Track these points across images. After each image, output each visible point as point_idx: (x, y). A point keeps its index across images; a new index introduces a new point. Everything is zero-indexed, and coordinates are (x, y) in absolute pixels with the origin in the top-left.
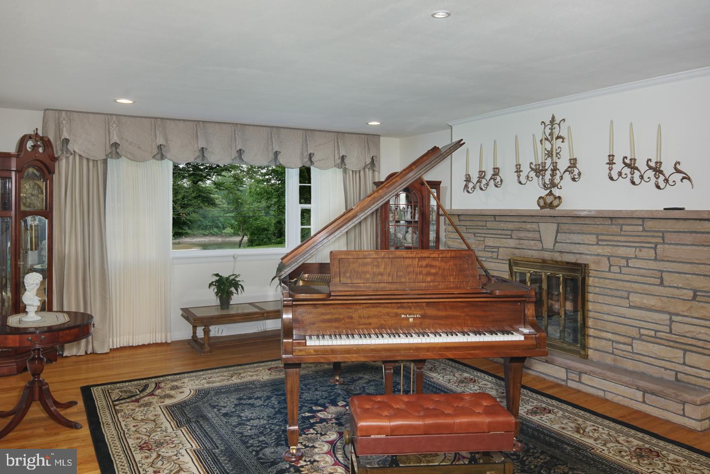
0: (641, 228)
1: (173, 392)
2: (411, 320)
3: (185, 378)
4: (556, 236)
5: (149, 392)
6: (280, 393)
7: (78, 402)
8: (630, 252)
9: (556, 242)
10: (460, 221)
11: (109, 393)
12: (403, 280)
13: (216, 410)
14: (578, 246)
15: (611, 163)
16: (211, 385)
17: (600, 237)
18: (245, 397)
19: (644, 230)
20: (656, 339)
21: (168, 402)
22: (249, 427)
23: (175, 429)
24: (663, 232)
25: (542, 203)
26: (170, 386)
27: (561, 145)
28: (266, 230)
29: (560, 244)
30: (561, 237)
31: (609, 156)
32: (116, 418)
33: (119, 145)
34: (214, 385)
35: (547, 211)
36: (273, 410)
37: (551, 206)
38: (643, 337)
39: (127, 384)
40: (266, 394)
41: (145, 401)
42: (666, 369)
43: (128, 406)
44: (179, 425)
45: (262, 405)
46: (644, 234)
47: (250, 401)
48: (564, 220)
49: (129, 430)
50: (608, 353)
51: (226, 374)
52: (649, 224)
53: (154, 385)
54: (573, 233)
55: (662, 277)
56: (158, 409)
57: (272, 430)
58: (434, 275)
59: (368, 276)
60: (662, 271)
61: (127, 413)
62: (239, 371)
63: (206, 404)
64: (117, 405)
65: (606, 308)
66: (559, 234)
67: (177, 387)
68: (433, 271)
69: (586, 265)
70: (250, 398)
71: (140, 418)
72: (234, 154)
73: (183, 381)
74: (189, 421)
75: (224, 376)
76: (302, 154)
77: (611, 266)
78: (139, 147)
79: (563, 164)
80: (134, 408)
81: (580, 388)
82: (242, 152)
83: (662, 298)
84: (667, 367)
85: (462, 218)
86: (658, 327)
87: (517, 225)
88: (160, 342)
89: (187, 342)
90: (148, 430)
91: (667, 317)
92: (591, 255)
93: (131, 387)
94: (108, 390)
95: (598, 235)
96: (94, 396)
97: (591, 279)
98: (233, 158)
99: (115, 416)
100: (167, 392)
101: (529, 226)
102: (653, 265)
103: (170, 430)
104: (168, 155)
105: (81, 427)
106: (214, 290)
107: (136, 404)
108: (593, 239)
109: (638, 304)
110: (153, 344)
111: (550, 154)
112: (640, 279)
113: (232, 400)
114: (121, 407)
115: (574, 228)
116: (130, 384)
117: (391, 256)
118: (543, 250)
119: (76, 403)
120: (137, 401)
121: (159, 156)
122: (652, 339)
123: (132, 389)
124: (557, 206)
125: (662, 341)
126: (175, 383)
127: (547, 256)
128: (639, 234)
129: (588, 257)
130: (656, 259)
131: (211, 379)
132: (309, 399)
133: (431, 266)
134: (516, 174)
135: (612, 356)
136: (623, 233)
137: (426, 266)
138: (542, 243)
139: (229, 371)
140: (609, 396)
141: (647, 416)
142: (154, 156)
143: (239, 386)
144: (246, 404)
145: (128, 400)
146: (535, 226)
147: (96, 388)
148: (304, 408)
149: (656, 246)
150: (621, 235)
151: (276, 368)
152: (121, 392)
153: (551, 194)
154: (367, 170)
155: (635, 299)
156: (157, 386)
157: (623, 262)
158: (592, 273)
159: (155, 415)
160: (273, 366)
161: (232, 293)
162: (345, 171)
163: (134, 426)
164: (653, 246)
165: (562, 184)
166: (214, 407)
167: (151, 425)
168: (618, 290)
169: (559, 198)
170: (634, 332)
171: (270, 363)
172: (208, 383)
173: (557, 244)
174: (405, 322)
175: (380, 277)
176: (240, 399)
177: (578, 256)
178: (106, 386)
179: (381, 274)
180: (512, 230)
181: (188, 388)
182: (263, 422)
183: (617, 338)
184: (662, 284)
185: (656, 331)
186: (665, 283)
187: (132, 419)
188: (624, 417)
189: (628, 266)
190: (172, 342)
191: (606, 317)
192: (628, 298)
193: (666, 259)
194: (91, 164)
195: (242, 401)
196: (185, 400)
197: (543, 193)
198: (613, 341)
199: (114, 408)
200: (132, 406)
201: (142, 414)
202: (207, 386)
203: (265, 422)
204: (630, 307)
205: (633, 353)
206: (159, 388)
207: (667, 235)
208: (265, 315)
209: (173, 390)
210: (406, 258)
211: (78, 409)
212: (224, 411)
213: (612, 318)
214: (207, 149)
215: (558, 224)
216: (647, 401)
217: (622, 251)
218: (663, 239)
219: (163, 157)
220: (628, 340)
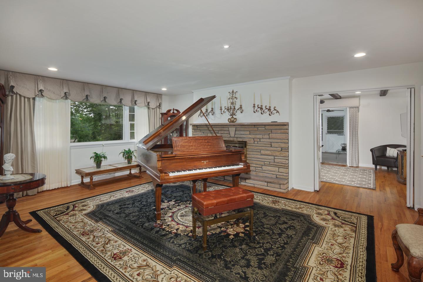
0: (264, 128)
1: (84, 208)
2: (205, 163)
3: (87, 201)
4: (235, 132)
5: (71, 209)
6: (137, 201)
7: (32, 219)
8: (261, 136)
9: (235, 134)
10: (197, 128)
11: (49, 213)
12: (200, 148)
13: (111, 212)
14: (243, 135)
15: (254, 107)
16: (102, 202)
17: (251, 132)
18: (122, 205)
19: (265, 129)
20: (270, 165)
21: (84, 212)
22: (132, 217)
23: (95, 223)
24: (271, 130)
25: (230, 121)
26: (81, 205)
27: (236, 100)
28: (87, 136)
29: (237, 135)
30: (237, 132)
31: (254, 104)
32: (60, 224)
33: (44, 91)
34: (104, 202)
35: (232, 124)
36: (138, 208)
37: (233, 122)
38: (266, 165)
39: (56, 207)
40: (131, 202)
41: (71, 214)
42: (273, 174)
43: (63, 217)
44: (97, 221)
45: (132, 207)
46: (265, 130)
47: (125, 206)
48: (238, 126)
49: (71, 228)
50: (254, 171)
51: (107, 196)
52: (267, 127)
53: (72, 206)
54: (241, 131)
55: (271, 144)
56: (81, 216)
57: (143, 216)
58: (211, 145)
59: (187, 147)
60: (271, 142)
61: (65, 220)
62: (113, 195)
63: (105, 210)
64: (57, 218)
65: (253, 156)
66: (236, 132)
67: (85, 206)
68: (210, 144)
69: (246, 142)
70: (125, 205)
71: (74, 222)
72: (102, 99)
73: (87, 202)
74: (101, 219)
75: (107, 197)
76: (132, 100)
77: (254, 141)
78: (54, 93)
79: (237, 107)
80: (67, 218)
81: (246, 184)
82: (106, 98)
83: (272, 151)
84: (274, 173)
85: (198, 127)
86: (270, 161)
87: (221, 129)
88: (64, 187)
89: (79, 185)
90: (82, 226)
91: (273, 157)
92: (248, 138)
93: (60, 208)
94: (47, 212)
95: (250, 131)
96: (40, 215)
97: (248, 146)
98: (101, 100)
99: (59, 223)
100: (82, 208)
101: (225, 129)
102: (268, 140)
103: (93, 224)
104: (70, 97)
105: (42, 231)
106: (93, 160)
107: (68, 216)
108: (248, 132)
109: (264, 154)
110: (60, 188)
111: (232, 103)
112: (264, 145)
113: (117, 207)
114: (59, 218)
115: (242, 129)
116: (58, 207)
117: (194, 139)
118: (230, 137)
119: (31, 220)
120: (67, 214)
121: (65, 97)
122: (268, 165)
123: (61, 209)
124: (235, 122)
125: (272, 165)
126: (83, 204)
127: (232, 139)
128: (264, 130)
129: (246, 139)
130: (269, 139)
131: (101, 200)
132: (151, 201)
133: (209, 142)
134: (220, 110)
135: (255, 172)
136: (258, 130)
137: (207, 142)
138: (230, 135)
139: (108, 195)
140: (256, 186)
141: (269, 190)
142: (62, 98)
143: (116, 201)
144: (124, 207)
145: (62, 215)
146: (227, 129)
147: (39, 211)
148: (151, 205)
149: (269, 134)
150: (258, 131)
151: (129, 191)
152: (55, 211)
153: (233, 117)
154: (157, 108)
155: (263, 152)
156: (74, 206)
157: (259, 140)
158: (248, 144)
159: (81, 219)
160: (127, 191)
161: (102, 161)
162: (149, 108)
163: (73, 226)
164: (268, 134)
165: (236, 114)
166: (110, 211)
167: (82, 224)
168: (257, 149)
169: (236, 119)
170: (262, 163)
171: (125, 189)
172: (101, 201)
173: (235, 135)
174: (203, 164)
175: (191, 147)
176: (120, 206)
177: (243, 139)
178: (45, 210)
179: (192, 146)
180: (218, 131)
181: (92, 205)
182: (137, 214)
183: (257, 166)
184: (271, 146)
185: (270, 162)
186: (272, 146)
187: (69, 223)
188: (262, 192)
189: (260, 141)
190: (71, 186)
191: (253, 159)
192: (260, 152)
193: (272, 138)
194: (26, 100)
195: (122, 207)
196: (93, 210)
197: (230, 117)
198: (255, 167)
199: (56, 220)
200: (66, 217)
201: (74, 220)
202: (100, 203)
203: (138, 213)
204: (261, 155)
205: (262, 170)
206: (76, 207)
207: (272, 130)
208: (119, 169)
209: (84, 207)
210: (200, 139)
211: (34, 223)
212: (116, 212)
213: (255, 159)
214: (89, 96)
215: (236, 128)
216: (268, 186)
217: (258, 136)
218: (271, 132)
219: (67, 98)
220: (261, 166)
